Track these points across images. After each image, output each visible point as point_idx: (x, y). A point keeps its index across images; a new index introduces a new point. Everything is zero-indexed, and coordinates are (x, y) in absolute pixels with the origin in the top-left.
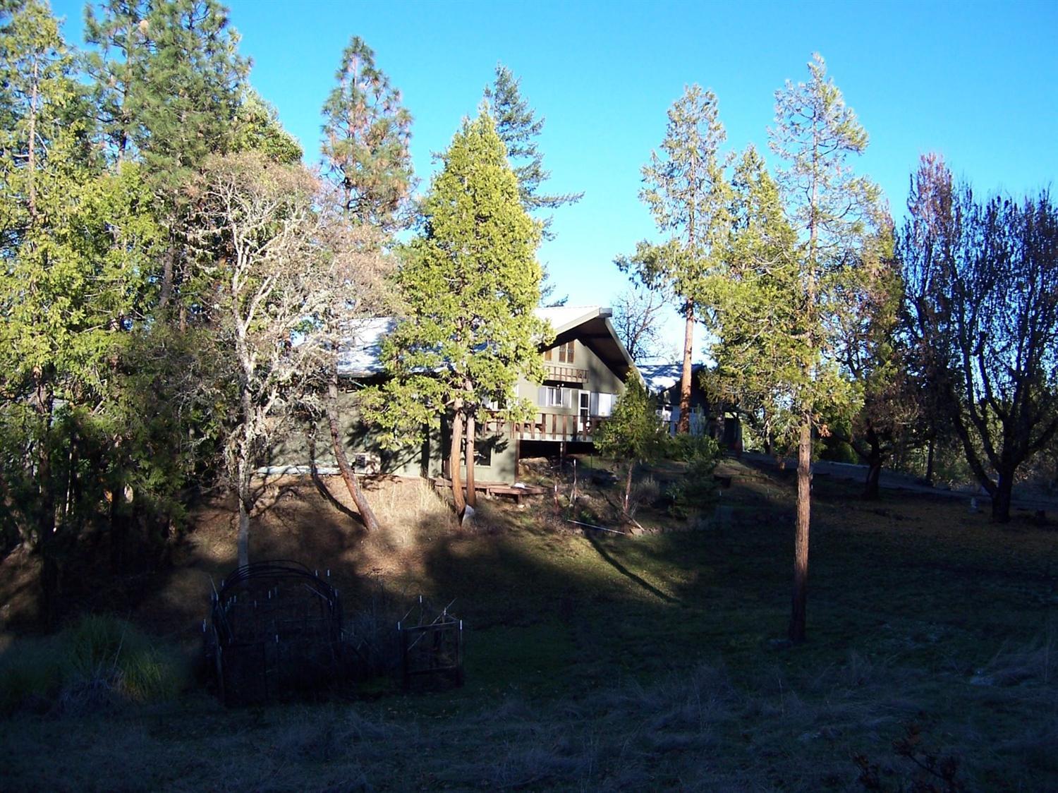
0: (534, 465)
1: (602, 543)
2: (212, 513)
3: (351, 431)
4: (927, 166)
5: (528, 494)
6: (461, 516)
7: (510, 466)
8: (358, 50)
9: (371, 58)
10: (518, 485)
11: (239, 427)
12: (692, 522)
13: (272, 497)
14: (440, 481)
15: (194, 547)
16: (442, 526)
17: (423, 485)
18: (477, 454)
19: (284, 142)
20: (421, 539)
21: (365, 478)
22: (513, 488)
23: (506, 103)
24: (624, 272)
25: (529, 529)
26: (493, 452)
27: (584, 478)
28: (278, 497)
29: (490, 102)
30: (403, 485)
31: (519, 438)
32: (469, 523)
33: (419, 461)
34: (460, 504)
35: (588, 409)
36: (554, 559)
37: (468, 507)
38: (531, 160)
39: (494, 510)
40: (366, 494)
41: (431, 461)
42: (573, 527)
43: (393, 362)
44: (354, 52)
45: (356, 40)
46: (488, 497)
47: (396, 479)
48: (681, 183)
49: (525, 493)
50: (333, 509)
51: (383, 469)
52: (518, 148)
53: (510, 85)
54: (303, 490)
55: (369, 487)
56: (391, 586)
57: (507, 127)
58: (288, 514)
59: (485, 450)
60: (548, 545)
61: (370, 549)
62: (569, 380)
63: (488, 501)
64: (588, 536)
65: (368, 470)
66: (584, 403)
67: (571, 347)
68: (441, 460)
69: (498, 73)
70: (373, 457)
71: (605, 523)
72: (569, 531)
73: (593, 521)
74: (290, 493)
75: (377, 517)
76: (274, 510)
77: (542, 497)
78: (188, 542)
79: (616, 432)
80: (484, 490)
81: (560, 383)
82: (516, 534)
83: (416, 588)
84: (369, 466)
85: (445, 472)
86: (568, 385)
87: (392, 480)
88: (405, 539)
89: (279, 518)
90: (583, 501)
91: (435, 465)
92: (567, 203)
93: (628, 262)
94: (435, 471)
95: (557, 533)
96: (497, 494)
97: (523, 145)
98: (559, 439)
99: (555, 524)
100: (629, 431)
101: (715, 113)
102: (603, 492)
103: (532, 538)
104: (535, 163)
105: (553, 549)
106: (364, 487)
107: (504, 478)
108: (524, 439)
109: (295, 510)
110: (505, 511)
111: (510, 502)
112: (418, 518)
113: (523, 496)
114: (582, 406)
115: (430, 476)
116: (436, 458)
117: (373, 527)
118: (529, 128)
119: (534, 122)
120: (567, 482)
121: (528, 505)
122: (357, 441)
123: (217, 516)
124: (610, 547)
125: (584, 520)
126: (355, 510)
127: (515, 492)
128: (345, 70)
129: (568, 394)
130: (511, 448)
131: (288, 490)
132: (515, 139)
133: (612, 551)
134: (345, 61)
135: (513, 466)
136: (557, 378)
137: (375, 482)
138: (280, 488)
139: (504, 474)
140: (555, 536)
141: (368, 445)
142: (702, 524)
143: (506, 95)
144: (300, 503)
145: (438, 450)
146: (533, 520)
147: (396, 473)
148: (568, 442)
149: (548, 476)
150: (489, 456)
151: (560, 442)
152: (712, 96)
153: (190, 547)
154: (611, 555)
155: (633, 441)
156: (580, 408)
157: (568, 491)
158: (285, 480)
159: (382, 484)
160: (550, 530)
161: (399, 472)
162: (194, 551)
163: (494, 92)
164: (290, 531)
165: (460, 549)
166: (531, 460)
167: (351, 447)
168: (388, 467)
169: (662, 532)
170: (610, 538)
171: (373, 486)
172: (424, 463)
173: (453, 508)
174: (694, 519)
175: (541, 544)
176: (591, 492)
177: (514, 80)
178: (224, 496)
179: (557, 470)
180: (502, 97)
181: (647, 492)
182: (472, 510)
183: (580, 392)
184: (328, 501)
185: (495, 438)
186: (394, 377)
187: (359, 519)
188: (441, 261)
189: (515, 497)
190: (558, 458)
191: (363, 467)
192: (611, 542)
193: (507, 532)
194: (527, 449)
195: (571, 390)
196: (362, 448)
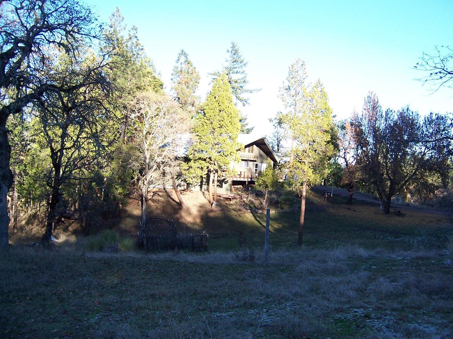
0: (238, 188)
1: (256, 215)
2: (131, 201)
3: (177, 174)
4: (370, 95)
5: (234, 198)
6: (212, 205)
7: (229, 188)
8: (183, 54)
9: (187, 56)
10: (231, 195)
11: (145, 176)
12: (285, 209)
13: (151, 196)
14: (206, 192)
15: (127, 211)
16: (206, 207)
17: (200, 194)
18: (218, 184)
19: (158, 80)
20: (199, 211)
21: (181, 191)
22: (229, 196)
23: (234, 54)
24: (271, 122)
25: (233, 210)
26: (223, 183)
27: (253, 193)
28: (153, 196)
29: (229, 54)
30: (194, 193)
31: (232, 180)
32: (214, 207)
33: (199, 185)
34: (212, 201)
35: (258, 169)
36: (240, 219)
37: (214, 202)
38: (243, 75)
39: (223, 203)
40: (181, 196)
41: (203, 186)
42: (247, 209)
43: (192, 155)
44: (182, 54)
45: (183, 51)
46: (221, 198)
47: (191, 191)
48: (293, 92)
49: (233, 198)
50: (171, 201)
51: (187, 187)
52: (238, 71)
53: (236, 48)
54: (160, 194)
55: (183, 193)
56: (189, 225)
57: (235, 63)
58: (156, 202)
59: (221, 183)
60: (239, 215)
61: (183, 214)
62: (251, 159)
63: (221, 200)
64: (252, 213)
65: (182, 188)
66: (256, 167)
67: (253, 148)
68: (206, 185)
69: (232, 43)
70: (184, 183)
71: (258, 209)
72: (246, 211)
73: (254, 208)
74: (157, 195)
75: (185, 204)
76: (152, 200)
77: (239, 199)
78: (125, 210)
79: (262, 180)
80: (220, 196)
81: (248, 160)
82: (229, 211)
83: (197, 226)
84: (183, 187)
85: (208, 190)
86: (251, 161)
87: (190, 191)
88: (195, 211)
89: (153, 203)
90: (252, 201)
91: (205, 187)
92: (256, 92)
93: (273, 120)
94: (205, 189)
95: (242, 211)
96: (224, 198)
97: (240, 70)
98: (246, 180)
99: (242, 208)
100: (266, 180)
101: (305, 68)
102: (259, 198)
103: (234, 212)
104: (245, 77)
105: (240, 216)
106: (181, 193)
107: (227, 192)
108: (234, 180)
109: (159, 200)
110: (226, 203)
111: (228, 201)
112: (198, 205)
113: (232, 199)
114: (256, 168)
115: (203, 190)
116: (205, 184)
117: (184, 207)
118: (242, 64)
119: (244, 62)
120: (248, 194)
121: (234, 202)
122: (179, 177)
123: (133, 201)
124: (258, 216)
125: (251, 207)
126: (178, 201)
127: (230, 197)
128: (179, 60)
129: (251, 164)
130: (230, 182)
131: (156, 194)
132: (238, 68)
133: (259, 218)
134: (179, 57)
135: (230, 189)
136: (247, 159)
137: (185, 192)
138: (153, 192)
139: (227, 191)
140: (241, 212)
141: (183, 179)
142: (288, 210)
143: (235, 51)
144: (160, 198)
145: (206, 182)
146: (235, 207)
147: (191, 189)
148: (249, 181)
149: (242, 192)
150: (222, 185)
151: (246, 181)
152: (304, 62)
153: (126, 211)
154: (258, 219)
155: (267, 183)
156: (255, 168)
157: (247, 197)
158: (155, 190)
159: (187, 193)
160: (240, 210)
161: (192, 189)
162: (127, 213)
163: (230, 50)
164: (157, 208)
165: (212, 215)
166: (237, 186)
167: (177, 180)
168: (189, 187)
169: (276, 212)
170: (258, 213)
171: (184, 193)
172: (201, 186)
173: (210, 202)
174: (286, 208)
175: (237, 214)
176: (255, 198)
177: (238, 46)
178: (134, 195)
179: (244, 190)
180: (233, 52)
181: (273, 199)
182: (216, 203)
183: (255, 163)
184: (169, 198)
185: (224, 179)
186: (192, 160)
187: (180, 204)
188: (207, 125)
189: (230, 199)
190: (245, 186)
191: (181, 187)
192: (259, 215)
193: (226, 210)
194: (235, 183)
195: (252, 162)
196: (180, 180)
